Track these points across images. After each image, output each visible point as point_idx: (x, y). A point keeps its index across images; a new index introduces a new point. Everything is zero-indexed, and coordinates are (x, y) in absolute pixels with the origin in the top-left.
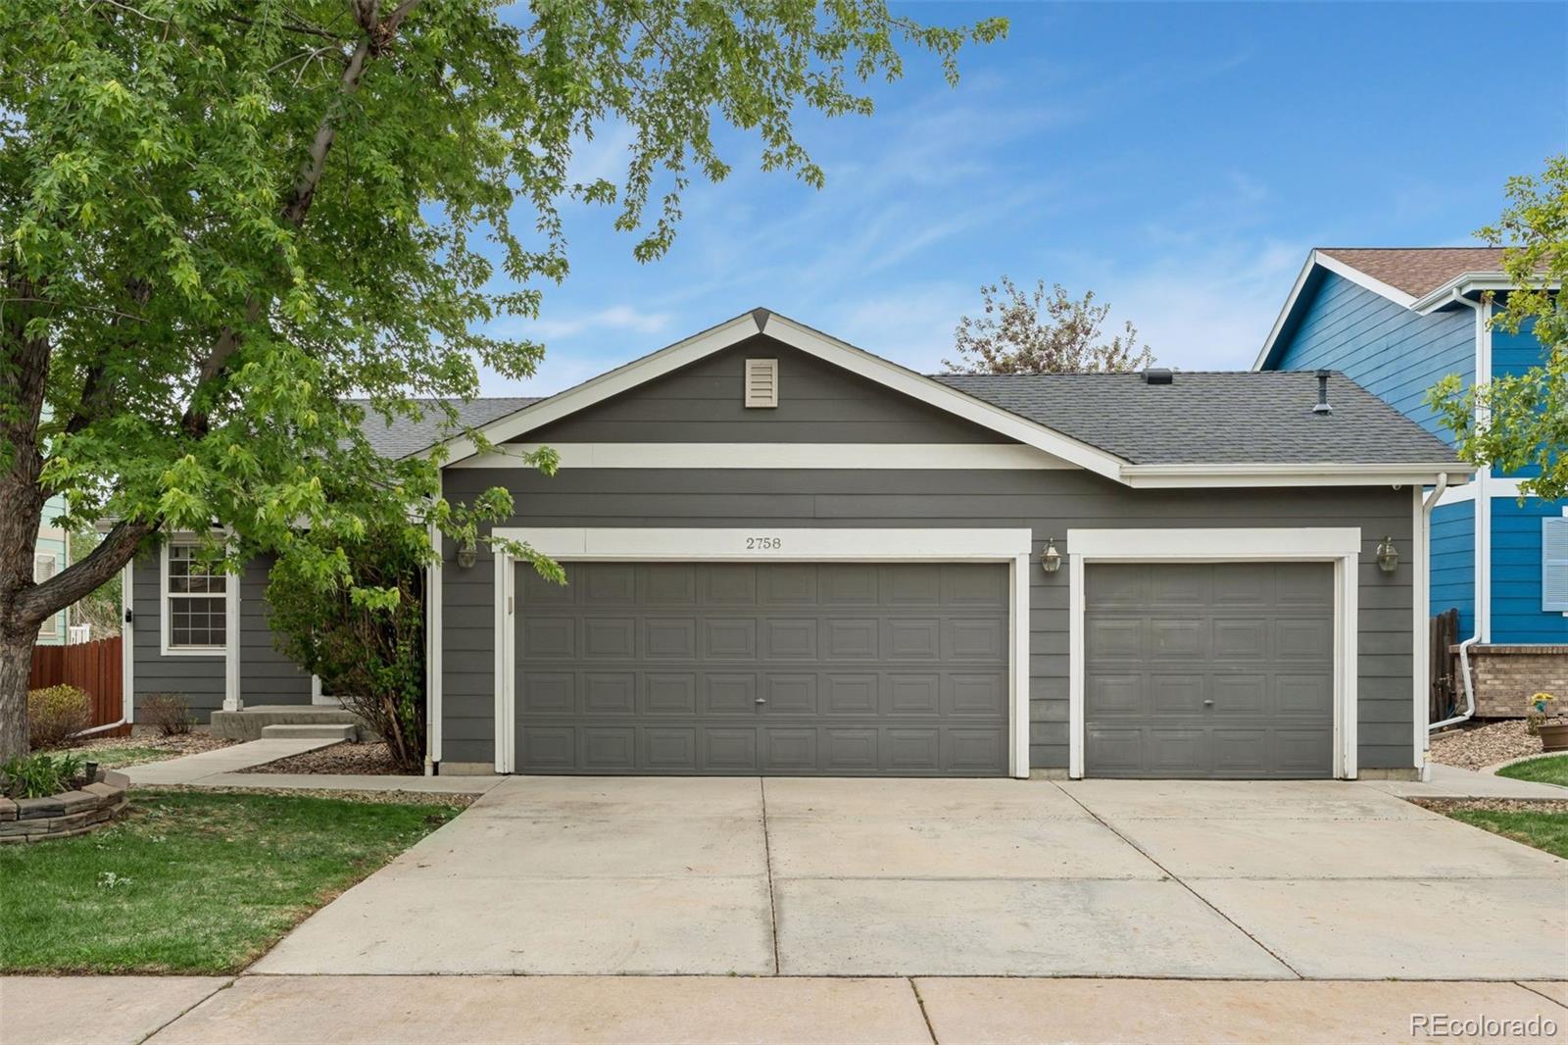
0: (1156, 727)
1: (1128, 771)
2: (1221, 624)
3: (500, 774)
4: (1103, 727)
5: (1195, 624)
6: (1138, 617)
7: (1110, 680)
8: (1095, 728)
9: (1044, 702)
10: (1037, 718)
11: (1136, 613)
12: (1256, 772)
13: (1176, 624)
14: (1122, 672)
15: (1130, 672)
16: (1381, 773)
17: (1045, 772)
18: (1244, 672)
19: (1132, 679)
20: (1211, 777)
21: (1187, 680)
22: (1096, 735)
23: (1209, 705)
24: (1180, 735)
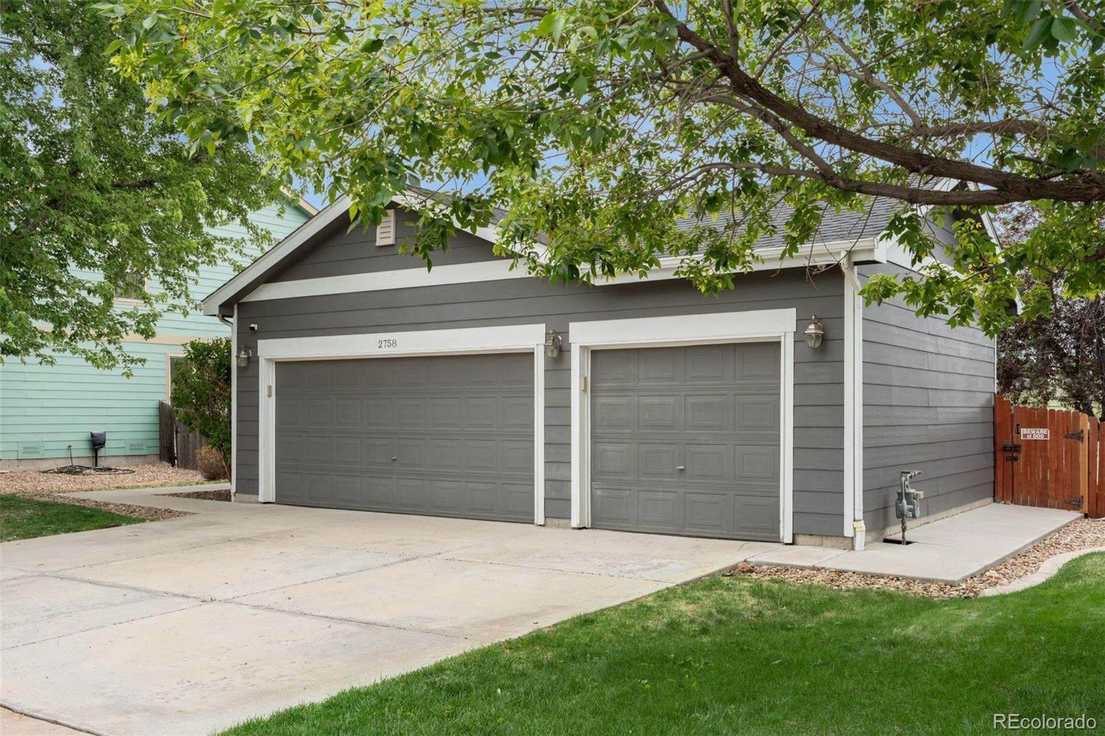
0: (641, 488)
1: (621, 524)
2: (691, 400)
3: (261, 503)
4: (605, 486)
5: (671, 400)
6: (628, 394)
7: (609, 447)
8: (598, 487)
9: (554, 465)
10: (550, 477)
11: (627, 390)
12: (718, 532)
13: (656, 400)
14: (618, 441)
15: (624, 441)
16: (817, 540)
17: (556, 521)
18: (710, 442)
19: (624, 447)
20: (681, 533)
21: (665, 448)
22: (599, 492)
23: (681, 470)
24: (660, 495)
